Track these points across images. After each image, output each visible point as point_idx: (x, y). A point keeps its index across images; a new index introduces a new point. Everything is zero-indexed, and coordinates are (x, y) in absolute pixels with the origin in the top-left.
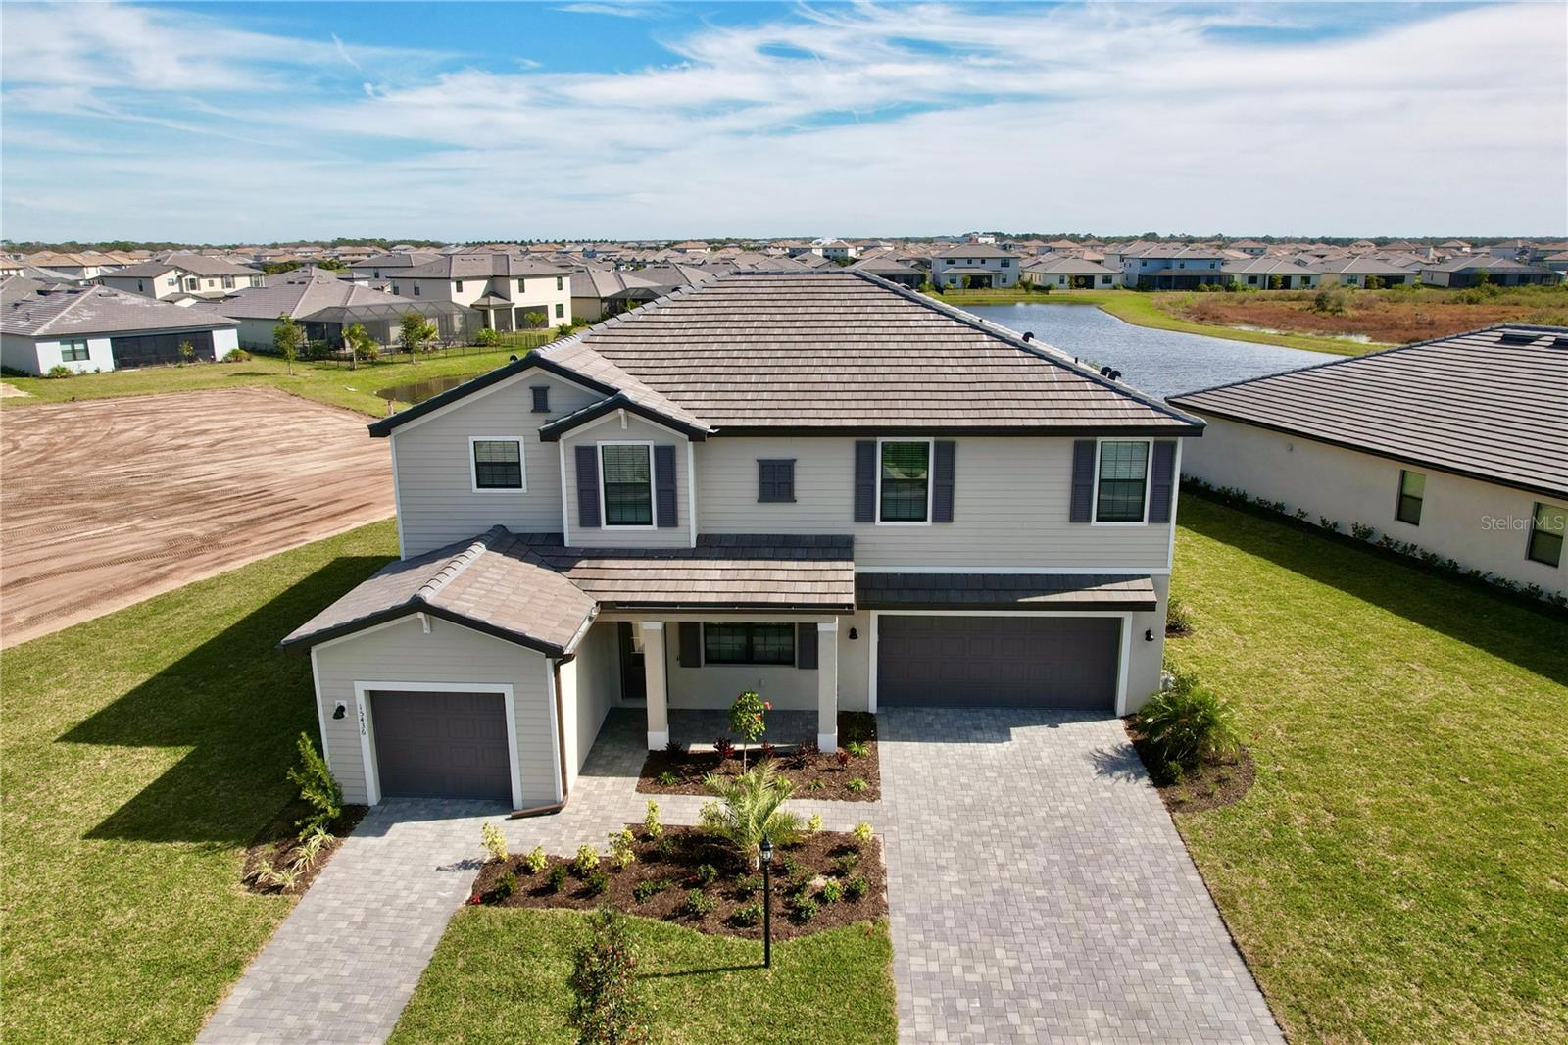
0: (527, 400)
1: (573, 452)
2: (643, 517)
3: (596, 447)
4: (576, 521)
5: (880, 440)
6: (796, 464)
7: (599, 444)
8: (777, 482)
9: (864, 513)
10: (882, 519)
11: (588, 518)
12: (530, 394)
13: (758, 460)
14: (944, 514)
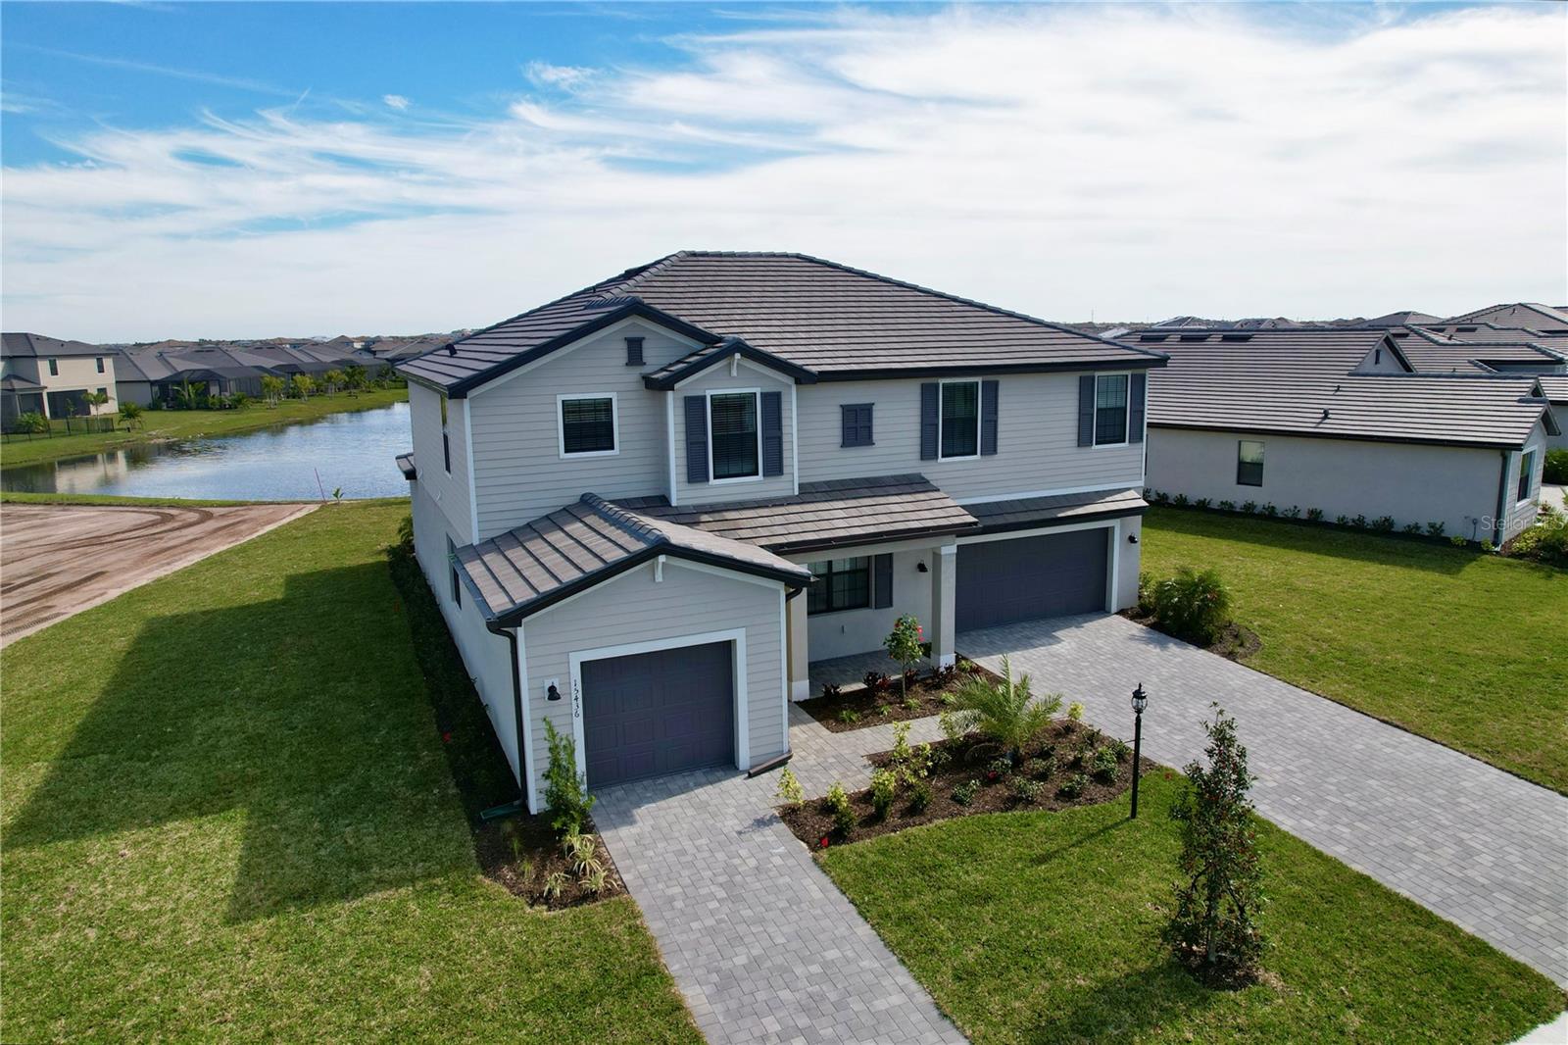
0: (621, 353)
1: (681, 403)
2: (747, 468)
3: (705, 396)
4: (684, 478)
5: (942, 381)
6: (874, 407)
7: (709, 394)
8: (857, 428)
9: (927, 453)
10: (943, 456)
11: (696, 473)
12: (624, 346)
13: (841, 406)
14: (991, 448)
